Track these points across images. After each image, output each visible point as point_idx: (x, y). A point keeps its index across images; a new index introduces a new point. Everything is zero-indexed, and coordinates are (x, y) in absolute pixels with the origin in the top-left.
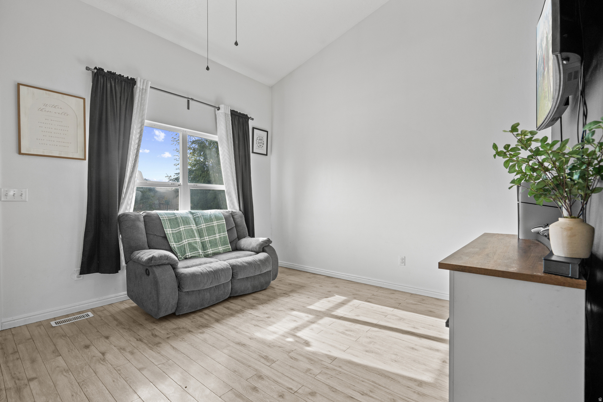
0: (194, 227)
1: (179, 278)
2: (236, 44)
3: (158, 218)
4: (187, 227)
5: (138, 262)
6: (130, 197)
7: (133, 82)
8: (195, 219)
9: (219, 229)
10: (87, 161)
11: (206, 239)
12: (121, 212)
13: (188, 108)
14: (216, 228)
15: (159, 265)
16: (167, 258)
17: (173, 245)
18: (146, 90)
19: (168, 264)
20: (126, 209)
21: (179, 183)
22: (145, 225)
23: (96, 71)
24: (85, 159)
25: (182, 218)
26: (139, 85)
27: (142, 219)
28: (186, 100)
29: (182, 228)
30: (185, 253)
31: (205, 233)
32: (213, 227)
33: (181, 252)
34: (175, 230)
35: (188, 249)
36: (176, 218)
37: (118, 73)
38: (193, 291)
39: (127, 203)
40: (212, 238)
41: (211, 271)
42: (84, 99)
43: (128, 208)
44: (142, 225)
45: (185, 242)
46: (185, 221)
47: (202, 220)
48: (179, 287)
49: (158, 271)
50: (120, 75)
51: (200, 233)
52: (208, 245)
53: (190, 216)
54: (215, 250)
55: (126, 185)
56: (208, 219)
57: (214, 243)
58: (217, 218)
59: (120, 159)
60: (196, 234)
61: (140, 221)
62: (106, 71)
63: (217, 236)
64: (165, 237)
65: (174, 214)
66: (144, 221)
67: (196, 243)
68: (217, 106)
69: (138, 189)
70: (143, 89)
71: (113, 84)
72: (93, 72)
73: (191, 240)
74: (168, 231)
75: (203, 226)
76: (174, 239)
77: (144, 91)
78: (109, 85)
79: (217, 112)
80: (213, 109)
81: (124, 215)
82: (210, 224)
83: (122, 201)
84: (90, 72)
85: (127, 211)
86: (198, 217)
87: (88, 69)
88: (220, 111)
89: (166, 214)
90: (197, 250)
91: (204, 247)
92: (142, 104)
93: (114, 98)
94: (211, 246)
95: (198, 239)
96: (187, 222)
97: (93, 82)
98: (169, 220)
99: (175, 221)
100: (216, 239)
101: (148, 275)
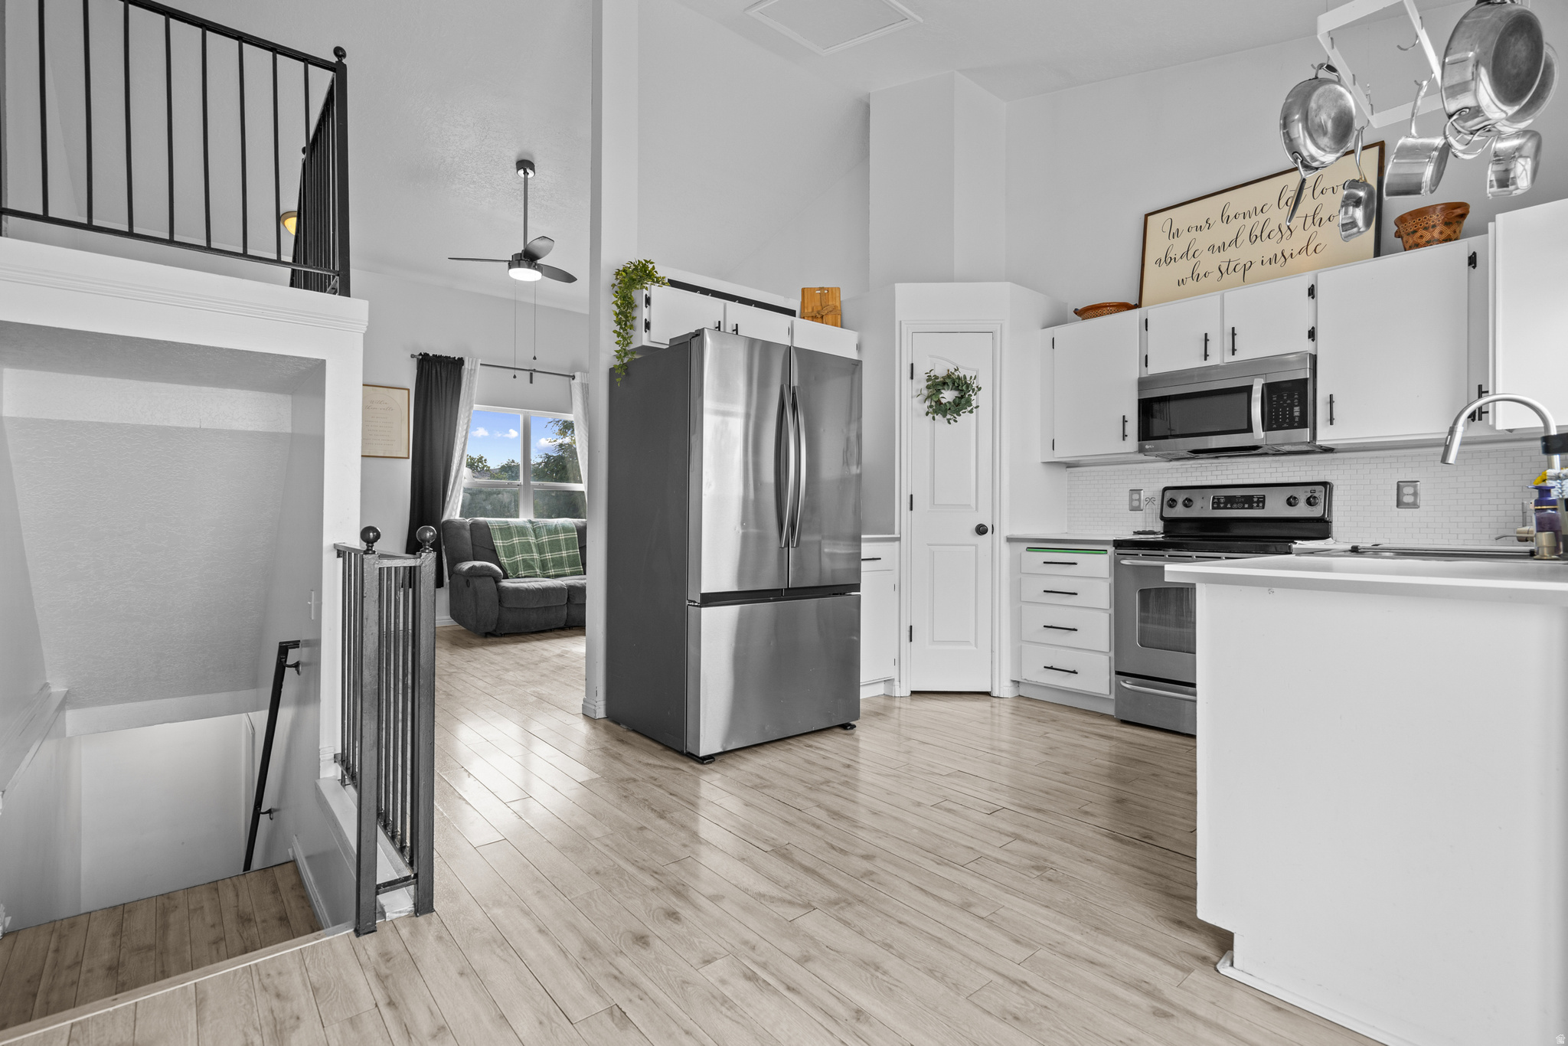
0: (532, 540)
1: (501, 591)
2: (535, 358)
3: (486, 526)
4: (523, 540)
5: (460, 573)
6: (456, 501)
7: (460, 362)
8: (534, 530)
9: (567, 544)
10: (410, 460)
11: (548, 556)
12: (445, 518)
13: (531, 382)
14: (563, 543)
15: (480, 576)
16: (489, 569)
17: (504, 560)
18: (475, 370)
19: (490, 576)
20: (451, 515)
21: (517, 482)
22: (471, 535)
23: (421, 357)
24: (408, 458)
25: (516, 527)
26: (467, 366)
27: (468, 527)
28: (528, 373)
29: (516, 540)
30: (518, 571)
31: (547, 548)
32: (559, 540)
33: (512, 570)
34: (507, 543)
35: (521, 567)
36: (509, 528)
37: (444, 355)
38: (516, 608)
39: (453, 509)
40: (556, 555)
41: (540, 589)
42: (408, 390)
43: (454, 514)
44: (467, 534)
45: (519, 557)
46: (521, 531)
47: (544, 532)
48: (500, 601)
49: (477, 582)
50: (446, 357)
51: (541, 549)
52: (550, 564)
53: (529, 525)
54: (559, 571)
55: (450, 487)
56: (554, 531)
57: (559, 563)
58: (566, 530)
59: (445, 454)
60: (534, 549)
61: (465, 529)
62: (431, 355)
63: (564, 554)
64: (494, 550)
65: (507, 522)
66: (471, 530)
67: (533, 560)
68: (571, 375)
69: (466, 490)
70: (471, 369)
71: (439, 369)
72: (418, 359)
73: (526, 556)
74: (499, 543)
75: (545, 539)
76: (505, 554)
77: (473, 372)
78: (434, 372)
79: (572, 382)
80: (567, 378)
81: (449, 522)
82: (554, 537)
83: (446, 505)
84: (415, 359)
85: (452, 518)
86: (540, 527)
87: (413, 356)
88: (575, 381)
89: (497, 522)
90: (534, 569)
91: (544, 565)
92: (470, 388)
93: (439, 382)
94: (554, 566)
95: (536, 556)
96: (523, 533)
97: (418, 369)
98: (500, 529)
99: (507, 532)
100: (562, 557)
101: (468, 586)
